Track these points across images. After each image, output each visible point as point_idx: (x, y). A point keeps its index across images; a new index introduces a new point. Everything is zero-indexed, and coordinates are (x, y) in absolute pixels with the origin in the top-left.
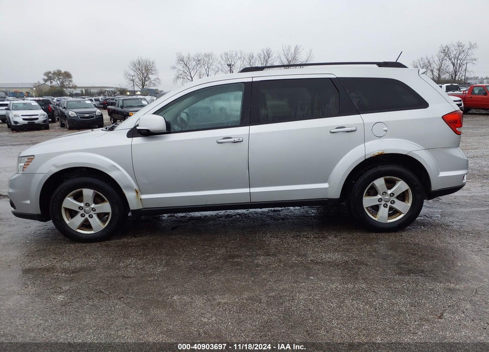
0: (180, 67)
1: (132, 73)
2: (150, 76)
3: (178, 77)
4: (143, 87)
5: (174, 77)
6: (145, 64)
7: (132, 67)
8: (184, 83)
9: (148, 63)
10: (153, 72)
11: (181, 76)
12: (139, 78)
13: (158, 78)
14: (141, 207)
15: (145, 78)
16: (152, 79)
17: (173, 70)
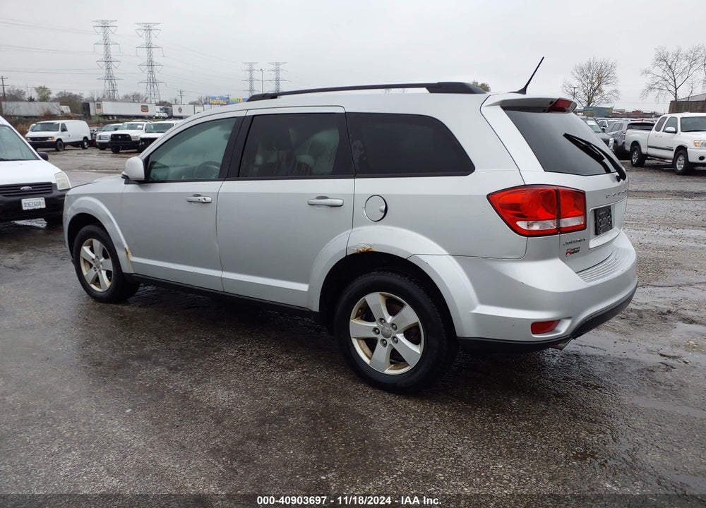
0: (658, 71)
1: (576, 83)
2: (604, 87)
3: (651, 88)
4: (589, 104)
5: (644, 87)
6: (599, 68)
7: (576, 75)
8: (659, 96)
9: (603, 67)
10: (609, 81)
11: (656, 86)
12: (584, 91)
13: (616, 91)
14: (132, 271)
15: (595, 90)
16: (605, 93)
17: (644, 76)
